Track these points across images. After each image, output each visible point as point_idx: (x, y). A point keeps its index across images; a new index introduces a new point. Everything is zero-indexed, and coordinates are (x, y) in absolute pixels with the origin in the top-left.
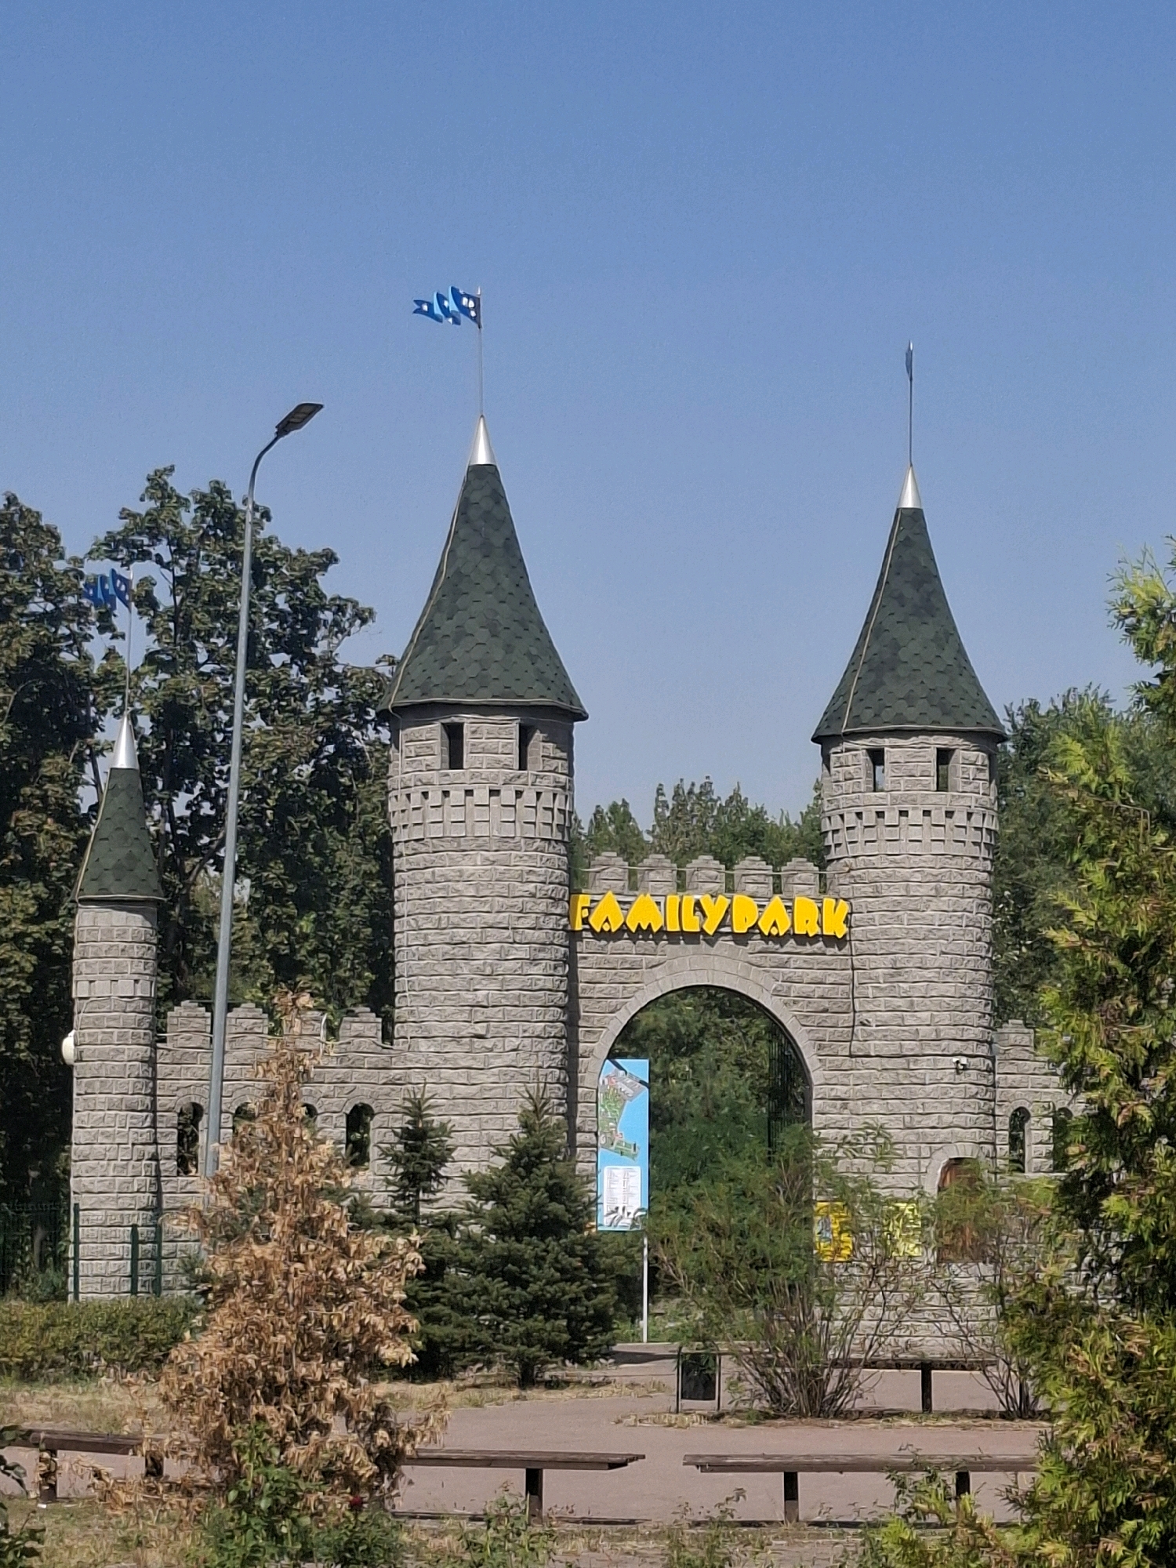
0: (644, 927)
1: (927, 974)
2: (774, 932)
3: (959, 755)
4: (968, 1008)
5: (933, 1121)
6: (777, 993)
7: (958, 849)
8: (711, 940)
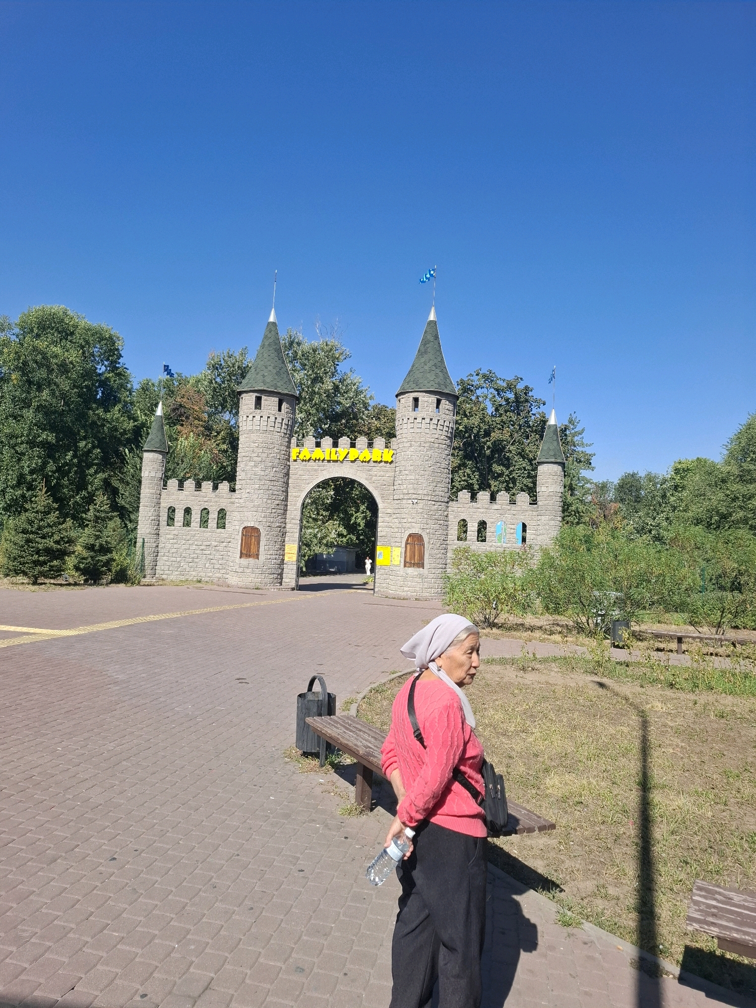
0: (318, 459)
1: (406, 472)
2: (365, 460)
3: (420, 399)
4: (419, 483)
5: (405, 520)
6: (366, 479)
7: (419, 431)
8: (342, 462)
